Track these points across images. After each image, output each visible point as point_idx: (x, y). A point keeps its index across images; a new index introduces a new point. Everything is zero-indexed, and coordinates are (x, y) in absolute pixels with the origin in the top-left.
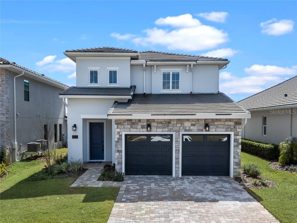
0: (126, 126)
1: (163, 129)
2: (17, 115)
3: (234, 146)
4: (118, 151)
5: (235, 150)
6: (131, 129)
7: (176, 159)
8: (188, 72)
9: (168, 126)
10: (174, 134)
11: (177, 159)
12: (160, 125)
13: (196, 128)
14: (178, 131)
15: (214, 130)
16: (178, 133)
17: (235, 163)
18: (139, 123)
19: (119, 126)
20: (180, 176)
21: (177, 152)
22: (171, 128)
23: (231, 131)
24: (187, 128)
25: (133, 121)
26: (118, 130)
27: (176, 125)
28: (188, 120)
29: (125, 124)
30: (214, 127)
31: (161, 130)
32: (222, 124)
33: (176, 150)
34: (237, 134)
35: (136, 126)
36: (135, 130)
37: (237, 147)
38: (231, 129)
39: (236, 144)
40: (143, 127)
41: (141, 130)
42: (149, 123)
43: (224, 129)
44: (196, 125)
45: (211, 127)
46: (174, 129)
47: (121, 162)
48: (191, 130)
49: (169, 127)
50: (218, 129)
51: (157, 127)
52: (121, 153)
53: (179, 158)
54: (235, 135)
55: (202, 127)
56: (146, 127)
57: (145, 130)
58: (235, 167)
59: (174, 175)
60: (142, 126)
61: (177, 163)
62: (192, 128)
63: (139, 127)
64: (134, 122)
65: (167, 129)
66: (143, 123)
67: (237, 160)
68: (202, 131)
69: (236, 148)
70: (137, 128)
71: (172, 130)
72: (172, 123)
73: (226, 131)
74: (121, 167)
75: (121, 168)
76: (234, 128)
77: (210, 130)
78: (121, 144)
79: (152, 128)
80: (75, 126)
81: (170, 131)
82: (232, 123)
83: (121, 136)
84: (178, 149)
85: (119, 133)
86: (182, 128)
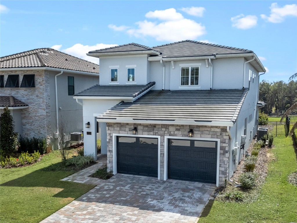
0: (115, 128)
1: (149, 133)
2: (60, 109)
3: (220, 154)
4: (109, 151)
5: (221, 158)
6: (120, 131)
7: (161, 162)
9: (153, 130)
10: (159, 137)
12: (146, 129)
13: (181, 133)
14: (163, 136)
15: (199, 135)
16: (163, 137)
17: (221, 172)
18: (127, 126)
19: (110, 128)
20: (165, 179)
21: (162, 155)
22: (157, 132)
23: (217, 138)
24: (172, 133)
25: (121, 124)
26: (109, 132)
27: (161, 130)
28: (173, 125)
29: (114, 126)
30: (199, 133)
31: (147, 133)
32: (208, 131)
33: (161, 154)
34: (224, 141)
35: (125, 128)
36: (124, 132)
37: (223, 155)
38: (217, 136)
39: (222, 152)
40: (130, 130)
41: (129, 132)
42: (135, 126)
43: (210, 136)
44: (180, 130)
45: (195, 132)
46: (159, 133)
47: (111, 161)
48: (175, 135)
49: (154, 131)
50: (202, 135)
51: (143, 131)
52: (111, 153)
53: (164, 162)
54: (221, 142)
55: (186, 133)
58: (221, 175)
59: (159, 178)
60: (129, 128)
61: (162, 166)
62: (176, 132)
63: (127, 129)
64: (123, 125)
65: (152, 133)
66: (130, 126)
67: (223, 169)
69: (223, 156)
70: (125, 131)
71: (157, 134)
72: (157, 127)
73: (212, 138)
74: (112, 165)
75: (112, 167)
76: (221, 134)
77: (195, 135)
78: (112, 145)
79: (139, 131)
81: (155, 135)
82: (218, 130)
83: (112, 137)
84: (163, 153)
85: (109, 134)
86: (166, 132)
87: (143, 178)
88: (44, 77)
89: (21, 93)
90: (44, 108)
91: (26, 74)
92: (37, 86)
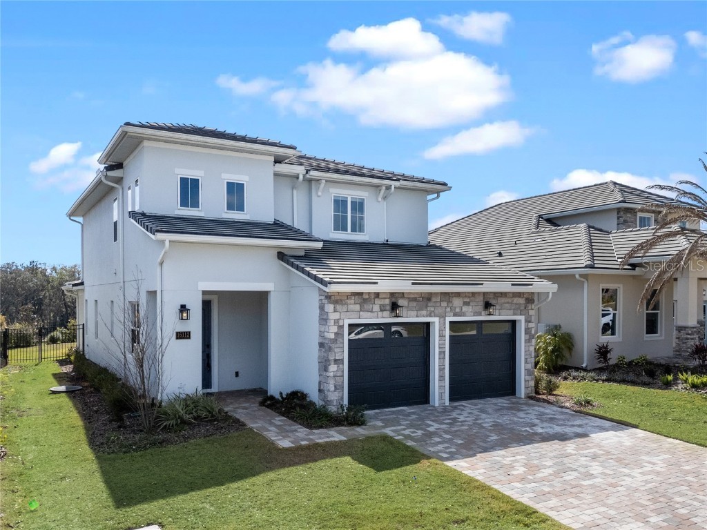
0: (351, 307)
1: (420, 313)
3: (526, 340)
4: (336, 361)
6: (361, 313)
7: (440, 370)
8: (380, 199)
9: (427, 306)
10: (436, 320)
11: (442, 370)
12: (414, 304)
13: (471, 310)
14: (442, 317)
16: (442, 319)
17: (526, 371)
18: (376, 299)
19: (338, 307)
20: (447, 403)
22: (432, 309)
24: (458, 310)
25: (366, 297)
26: (336, 316)
27: (439, 305)
28: (458, 294)
29: (349, 301)
31: (414, 313)
32: (508, 303)
33: (440, 353)
34: (530, 319)
35: (371, 306)
36: (369, 314)
37: (529, 342)
38: (521, 310)
40: (382, 309)
41: (380, 314)
42: (394, 300)
43: (512, 312)
44: (471, 304)
46: (436, 312)
47: (340, 383)
48: (463, 314)
49: (429, 309)
50: (503, 312)
52: (341, 366)
53: (444, 368)
54: (526, 321)
55: (480, 307)
56: (388, 308)
57: (387, 314)
58: (528, 378)
60: (381, 306)
61: (442, 378)
62: (465, 309)
63: (376, 308)
64: (367, 299)
65: (424, 313)
66: (383, 300)
68: (480, 314)
69: (529, 344)
70: (372, 312)
71: (433, 314)
72: (434, 299)
73: (513, 314)
74: (341, 395)
75: (342, 398)
76: (525, 308)
78: (341, 345)
79: (400, 309)
81: (430, 316)
82: (522, 301)
83: (342, 327)
85: (337, 321)
86: (448, 309)
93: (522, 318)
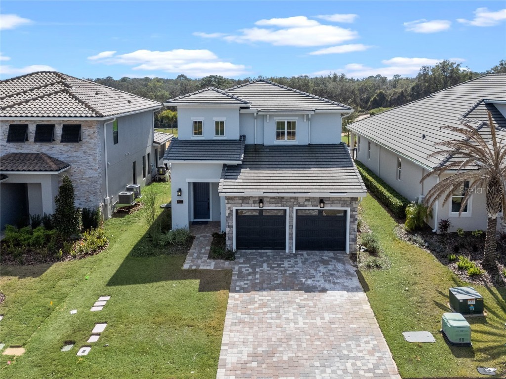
1: (276, 205)
2: (108, 164)
3: (351, 222)
4: (229, 226)
5: (352, 226)
6: (242, 204)
7: (289, 234)
8: (305, 121)
9: (281, 201)
10: (287, 209)
11: (291, 234)
12: (273, 201)
13: (310, 204)
14: (291, 207)
15: (329, 205)
16: (291, 208)
17: (351, 239)
19: (230, 201)
20: (294, 252)
21: (291, 227)
22: (285, 203)
23: (347, 207)
24: (301, 204)
26: (229, 205)
27: (289, 201)
30: (329, 202)
31: (274, 205)
33: (289, 226)
34: (354, 210)
35: (248, 202)
36: (247, 205)
37: (353, 223)
38: (347, 204)
39: (352, 220)
40: (254, 202)
41: (253, 205)
42: (261, 200)
43: (340, 205)
45: (326, 202)
46: (287, 204)
48: (306, 206)
49: (282, 203)
50: (333, 205)
51: (270, 203)
53: (293, 234)
54: (351, 211)
55: (317, 202)
56: (258, 202)
57: (257, 205)
58: (351, 242)
59: (287, 251)
60: (254, 201)
61: (291, 238)
62: (306, 203)
63: (251, 202)
64: (245, 198)
65: (280, 205)
66: (254, 198)
67: (353, 236)
68: (317, 206)
70: (248, 204)
72: (285, 199)
73: (342, 207)
76: (351, 203)
77: (325, 205)
78: (232, 219)
79: (264, 203)
80: (180, 190)
81: (284, 207)
83: (232, 211)
84: (292, 224)
85: (229, 208)
86: (295, 203)
87: (269, 252)
88: (96, 129)
89: (58, 149)
90: (95, 168)
91: (66, 123)
92: (84, 140)
93: (348, 209)
